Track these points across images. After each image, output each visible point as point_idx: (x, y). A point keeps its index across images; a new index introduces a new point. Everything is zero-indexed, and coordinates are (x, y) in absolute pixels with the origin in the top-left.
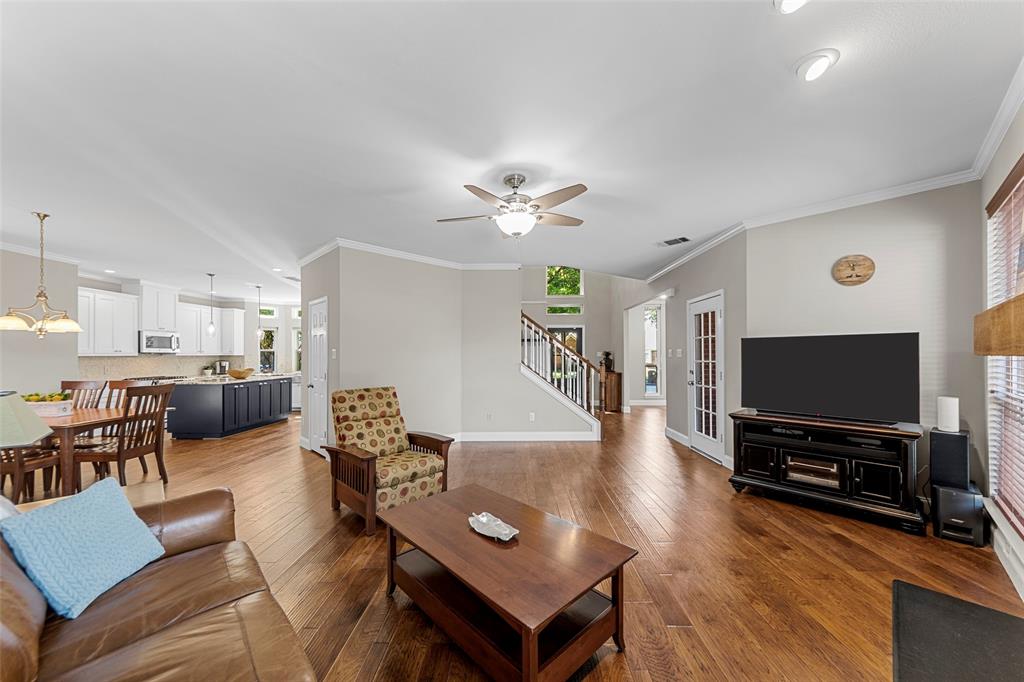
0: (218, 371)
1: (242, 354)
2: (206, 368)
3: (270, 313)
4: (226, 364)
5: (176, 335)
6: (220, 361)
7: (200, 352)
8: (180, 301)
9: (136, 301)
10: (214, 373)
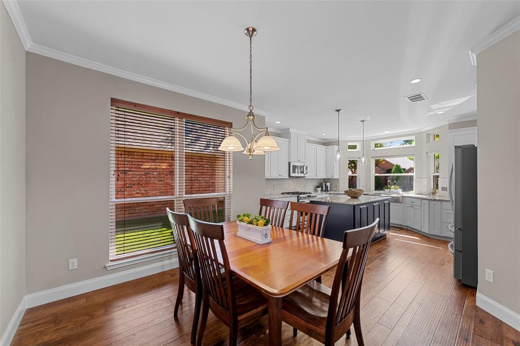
0: (324, 189)
1: (338, 178)
2: (318, 187)
3: (354, 147)
4: (328, 184)
5: (306, 165)
6: (325, 182)
7: (316, 176)
8: (307, 142)
9: (288, 143)
10: (322, 190)
